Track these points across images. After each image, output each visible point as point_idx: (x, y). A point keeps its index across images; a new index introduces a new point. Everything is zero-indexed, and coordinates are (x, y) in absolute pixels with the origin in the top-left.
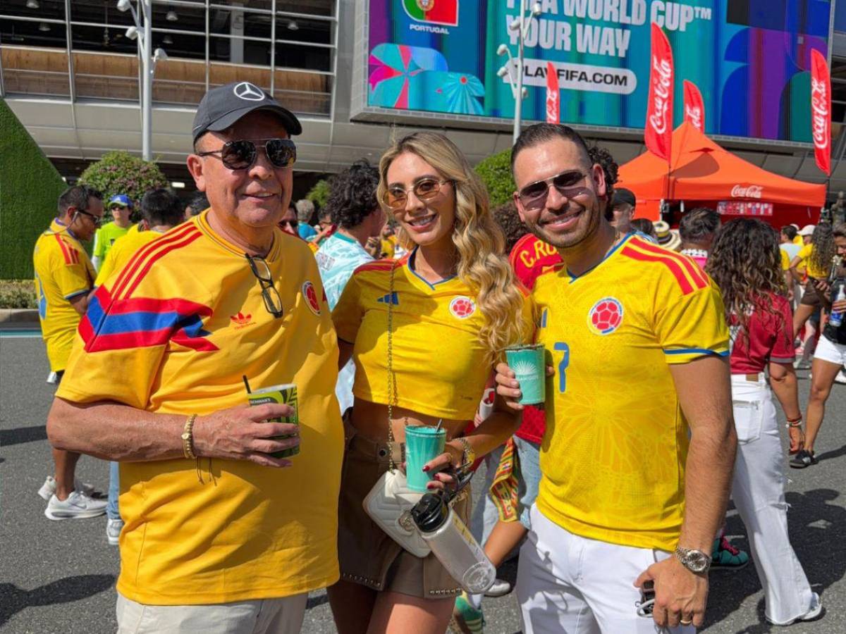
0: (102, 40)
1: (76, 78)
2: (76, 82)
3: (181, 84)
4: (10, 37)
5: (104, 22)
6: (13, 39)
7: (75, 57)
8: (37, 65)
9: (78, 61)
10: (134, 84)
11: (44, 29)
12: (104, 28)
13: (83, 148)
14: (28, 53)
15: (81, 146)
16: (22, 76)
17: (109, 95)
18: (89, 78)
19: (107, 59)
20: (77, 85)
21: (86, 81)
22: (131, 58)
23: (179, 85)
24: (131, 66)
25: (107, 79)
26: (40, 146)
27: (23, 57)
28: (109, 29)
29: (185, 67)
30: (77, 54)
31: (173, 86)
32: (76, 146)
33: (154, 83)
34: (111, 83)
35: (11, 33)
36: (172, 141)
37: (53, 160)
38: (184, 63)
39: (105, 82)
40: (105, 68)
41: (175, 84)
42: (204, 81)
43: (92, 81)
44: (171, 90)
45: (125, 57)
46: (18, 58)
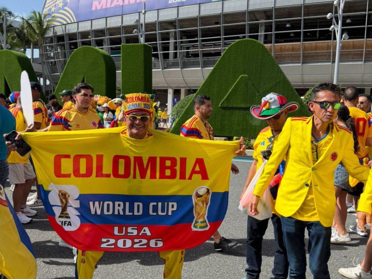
0: (316, 36)
1: (303, 54)
2: (303, 55)
3: (351, 51)
4: (278, 41)
5: (317, 28)
6: (279, 41)
7: (304, 45)
8: (288, 50)
9: (305, 47)
10: (329, 54)
11: (292, 35)
12: (317, 31)
13: (304, 84)
14: (285, 46)
15: (303, 83)
16: (282, 56)
17: (317, 59)
18: (309, 53)
19: (318, 44)
20: (304, 56)
21: (308, 55)
22: (328, 42)
23: (350, 52)
24: (328, 46)
25: (317, 53)
26: (292, 84)
27: (283, 47)
28: (319, 30)
29: (353, 44)
30: (305, 43)
31: (347, 53)
32: (301, 83)
33: (341, 52)
34: (318, 54)
35: (279, 39)
36: (345, 78)
37: (297, 90)
38: (353, 41)
39: (316, 54)
40: (316, 48)
41: (348, 51)
42: (363, 49)
43: (310, 54)
44: (347, 54)
45: (325, 42)
46: (281, 48)
